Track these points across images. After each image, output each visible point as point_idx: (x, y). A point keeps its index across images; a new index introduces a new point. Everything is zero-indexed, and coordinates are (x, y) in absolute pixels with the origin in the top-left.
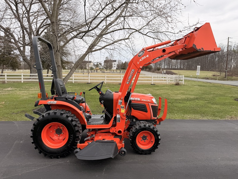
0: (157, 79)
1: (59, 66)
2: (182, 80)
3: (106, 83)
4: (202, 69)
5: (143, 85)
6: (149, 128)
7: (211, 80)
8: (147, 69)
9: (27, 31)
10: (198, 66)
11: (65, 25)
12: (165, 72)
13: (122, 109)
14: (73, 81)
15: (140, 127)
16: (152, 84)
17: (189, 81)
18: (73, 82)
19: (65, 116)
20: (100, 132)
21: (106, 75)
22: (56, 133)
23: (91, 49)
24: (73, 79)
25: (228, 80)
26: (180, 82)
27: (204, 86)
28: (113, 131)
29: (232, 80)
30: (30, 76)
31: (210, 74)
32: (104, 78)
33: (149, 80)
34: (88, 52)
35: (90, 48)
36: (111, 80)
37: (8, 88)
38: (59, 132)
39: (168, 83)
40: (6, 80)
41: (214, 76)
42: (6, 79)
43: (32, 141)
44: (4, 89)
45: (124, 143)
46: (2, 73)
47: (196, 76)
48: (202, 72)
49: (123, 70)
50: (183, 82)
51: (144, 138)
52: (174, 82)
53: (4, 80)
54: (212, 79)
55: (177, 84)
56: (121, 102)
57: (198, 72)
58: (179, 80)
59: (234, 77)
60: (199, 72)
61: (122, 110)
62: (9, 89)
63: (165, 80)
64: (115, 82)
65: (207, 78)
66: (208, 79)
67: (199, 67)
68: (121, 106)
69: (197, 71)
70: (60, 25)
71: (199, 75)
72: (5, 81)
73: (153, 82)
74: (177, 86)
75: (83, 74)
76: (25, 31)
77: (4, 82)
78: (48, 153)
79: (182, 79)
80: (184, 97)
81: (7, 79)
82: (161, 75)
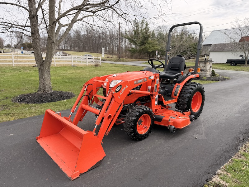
10: (102, 48)
25: (121, 61)
29: (124, 61)
32: (11, 59)
41: (108, 57)
54: (108, 60)
55: (97, 65)
59: (124, 59)
60: (104, 53)
67: (103, 49)
69: (102, 53)
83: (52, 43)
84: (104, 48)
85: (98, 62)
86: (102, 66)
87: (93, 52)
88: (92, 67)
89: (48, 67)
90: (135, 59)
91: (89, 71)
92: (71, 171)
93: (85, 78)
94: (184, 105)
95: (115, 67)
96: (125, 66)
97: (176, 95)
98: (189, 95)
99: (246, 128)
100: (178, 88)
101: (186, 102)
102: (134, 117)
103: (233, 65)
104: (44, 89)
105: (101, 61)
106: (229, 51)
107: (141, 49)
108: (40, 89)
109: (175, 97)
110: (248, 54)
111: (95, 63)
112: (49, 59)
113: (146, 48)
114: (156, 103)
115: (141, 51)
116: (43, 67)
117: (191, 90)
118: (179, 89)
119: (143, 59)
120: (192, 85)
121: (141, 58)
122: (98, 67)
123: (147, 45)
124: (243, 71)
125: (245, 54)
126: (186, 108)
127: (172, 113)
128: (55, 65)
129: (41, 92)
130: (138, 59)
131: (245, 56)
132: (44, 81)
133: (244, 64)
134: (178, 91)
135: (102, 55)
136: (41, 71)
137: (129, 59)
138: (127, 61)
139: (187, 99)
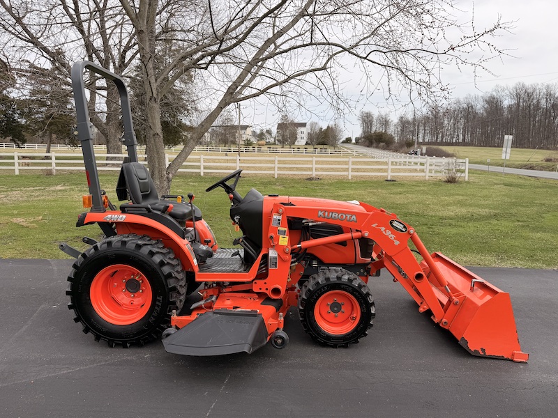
0: (402, 167)
1: (156, 136)
2: (463, 172)
3: (276, 177)
4: (517, 144)
5: (364, 182)
6: (349, 284)
7: (541, 170)
8: (382, 144)
9: (98, 57)
10: (506, 137)
11: (184, 40)
12: (424, 151)
13: (281, 236)
14: (202, 171)
15: (328, 279)
16: (389, 179)
17: (483, 172)
18: (202, 174)
19: (145, 250)
20: (230, 290)
21: (277, 158)
22: (127, 289)
23: (232, 96)
24: (202, 168)
26: (459, 175)
27: (518, 186)
28: (260, 289)
30: (107, 158)
31: (537, 156)
32: (273, 165)
33: (382, 169)
34: (224, 102)
35: (231, 91)
36: (291, 169)
37: (57, 185)
38: (133, 287)
39: (427, 178)
40: (54, 168)
41: (548, 160)
42: (54, 165)
43: (70, 304)
44: (47, 189)
45: (282, 319)
46: (48, 151)
47: (501, 162)
48: (518, 151)
49: (321, 146)
50: (466, 176)
51: (336, 307)
52: (443, 176)
53: (49, 168)
54: (542, 168)
55: (451, 181)
56: (279, 220)
57: (506, 152)
58: (458, 171)
61: (281, 238)
62: (59, 188)
63: (423, 171)
64: (298, 175)
65: (529, 166)
66: (531, 168)
67: (508, 138)
68: (279, 228)
69: (504, 149)
70: (174, 41)
71: (508, 158)
72: (51, 170)
73: (390, 175)
74: (450, 186)
75: (226, 155)
76: (94, 55)
77: (49, 173)
78: (102, 333)
79: (463, 168)
80: (463, 211)
81: (57, 165)
82: (413, 159)
86: (468, 182)
111: (447, 175)
122: (453, 185)
128: (350, 178)
135: (505, 155)
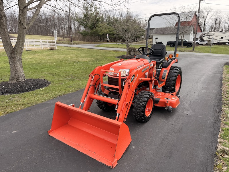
25: (74, 44)
29: (77, 44)
39: (43, 48)
41: (59, 40)
50: (56, 47)
54: (61, 43)
55: (52, 49)
59: (76, 41)
60: (57, 36)
69: (55, 36)
83: (24, 29)
84: (56, 31)
85: (53, 45)
86: (58, 49)
87: (42, 35)
88: (48, 50)
89: (19, 55)
90: (87, 41)
91: (48, 55)
92: (107, 160)
93: (47, 63)
94: (170, 87)
95: (71, 50)
96: (80, 48)
97: (164, 79)
98: (174, 78)
99: (216, 102)
100: (165, 72)
101: (173, 84)
102: (143, 102)
103: (172, 47)
104: (17, 78)
105: (56, 45)
106: (168, 34)
107: (93, 32)
108: (12, 78)
109: (163, 80)
110: (183, 37)
111: (50, 46)
112: (20, 47)
113: (97, 31)
114: (153, 87)
115: (92, 34)
116: (14, 54)
117: (176, 74)
118: (167, 73)
119: (95, 41)
120: (175, 69)
121: (93, 41)
122: (54, 51)
123: (98, 28)
124: (181, 51)
125: (181, 37)
126: (172, 89)
127: (164, 95)
129: (14, 81)
130: (90, 42)
131: (181, 38)
132: (16, 69)
133: (181, 45)
134: (166, 75)
135: (55, 38)
136: (12, 59)
137: (81, 42)
138: (80, 44)
139: (173, 81)
